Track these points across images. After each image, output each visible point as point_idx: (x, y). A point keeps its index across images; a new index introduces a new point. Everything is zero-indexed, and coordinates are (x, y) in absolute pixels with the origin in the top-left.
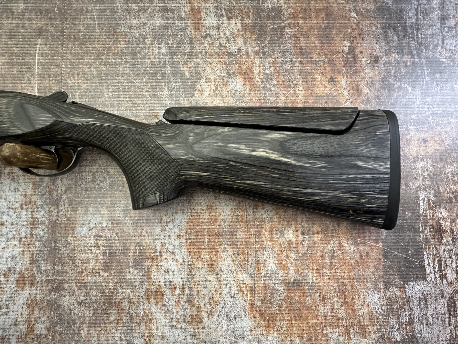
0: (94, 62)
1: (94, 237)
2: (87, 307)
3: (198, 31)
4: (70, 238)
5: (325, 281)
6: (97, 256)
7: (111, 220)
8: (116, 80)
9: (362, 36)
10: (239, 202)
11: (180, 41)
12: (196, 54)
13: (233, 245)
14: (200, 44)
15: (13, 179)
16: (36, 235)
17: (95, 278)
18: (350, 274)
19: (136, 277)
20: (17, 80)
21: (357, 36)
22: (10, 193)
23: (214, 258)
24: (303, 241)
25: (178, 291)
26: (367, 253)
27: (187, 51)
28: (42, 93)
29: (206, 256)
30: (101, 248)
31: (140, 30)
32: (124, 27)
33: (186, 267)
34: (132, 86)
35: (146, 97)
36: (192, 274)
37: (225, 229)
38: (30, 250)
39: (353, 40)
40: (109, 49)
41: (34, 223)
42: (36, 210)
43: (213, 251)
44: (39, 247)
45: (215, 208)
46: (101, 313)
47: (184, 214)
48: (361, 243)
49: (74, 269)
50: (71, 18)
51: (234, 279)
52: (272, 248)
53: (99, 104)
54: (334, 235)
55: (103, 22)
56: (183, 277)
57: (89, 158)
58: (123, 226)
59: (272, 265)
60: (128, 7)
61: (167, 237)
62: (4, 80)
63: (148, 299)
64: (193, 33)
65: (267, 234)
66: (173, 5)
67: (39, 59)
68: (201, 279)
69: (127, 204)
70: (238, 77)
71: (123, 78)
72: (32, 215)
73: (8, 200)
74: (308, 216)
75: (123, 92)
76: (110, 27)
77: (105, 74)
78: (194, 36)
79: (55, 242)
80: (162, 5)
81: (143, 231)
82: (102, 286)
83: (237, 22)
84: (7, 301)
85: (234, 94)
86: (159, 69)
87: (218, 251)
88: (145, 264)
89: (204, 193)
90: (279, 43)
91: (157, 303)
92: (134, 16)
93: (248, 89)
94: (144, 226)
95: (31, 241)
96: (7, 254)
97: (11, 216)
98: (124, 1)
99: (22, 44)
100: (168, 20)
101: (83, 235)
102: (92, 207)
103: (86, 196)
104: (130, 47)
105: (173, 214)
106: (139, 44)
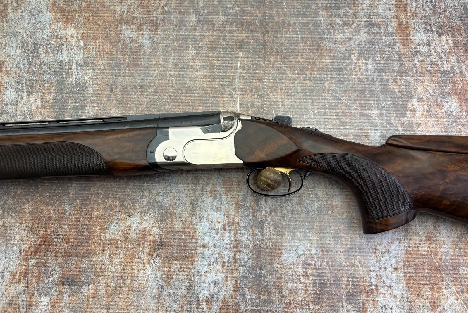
0: (298, 77)
1: (303, 265)
3: (407, 47)
4: (276, 265)
6: (306, 287)
7: (321, 247)
8: (322, 96)
10: (461, 234)
11: (388, 57)
12: (406, 72)
13: (456, 281)
14: (409, 61)
15: (215, 198)
16: (240, 259)
17: (304, 311)
20: (219, 94)
22: (212, 213)
23: (436, 295)
27: (396, 68)
28: (244, 108)
29: (427, 292)
30: (311, 277)
31: (345, 46)
32: (329, 42)
33: (406, 304)
34: (339, 103)
35: (355, 116)
37: (447, 264)
38: (234, 276)
40: (314, 63)
41: (237, 247)
42: (239, 232)
43: (435, 287)
44: (243, 273)
45: (434, 239)
47: (401, 245)
49: (281, 300)
50: (272, 31)
53: (304, 122)
55: (306, 36)
58: (334, 255)
60: (331, 21)
61: (383, 269)
62: (206, 94)
64: (402, 49)
66: (379, 20)
67: (240, 73)
69: (338, 230)
70: (453, 97)
71: (329, 95)
72: (235, 237)
73: (210, 220)
75: (329, 109)
76: (313, 41)
77: (310, 90)
78: (403, 53)
79: (260, 269)
80: (367, 19)
81: (356, 261)
83: (448, 38)
85: (450, 115)
86: (367, 86)
87: (440, 288)
88: (359, 298)
89: (422, 222)
92: (338, 30)
93: (464, 110)
94: (356, 256)
95: (235, 266)
96: (209, 279)
97: (213, 238)
98: (327, 15)
99: (223, 57)
100: (374, 36)
101: (290, 263)
102: (300, 232)
103: (292, 219)
104: (335, 63)
105: (388, 243)
106: (344, 60)
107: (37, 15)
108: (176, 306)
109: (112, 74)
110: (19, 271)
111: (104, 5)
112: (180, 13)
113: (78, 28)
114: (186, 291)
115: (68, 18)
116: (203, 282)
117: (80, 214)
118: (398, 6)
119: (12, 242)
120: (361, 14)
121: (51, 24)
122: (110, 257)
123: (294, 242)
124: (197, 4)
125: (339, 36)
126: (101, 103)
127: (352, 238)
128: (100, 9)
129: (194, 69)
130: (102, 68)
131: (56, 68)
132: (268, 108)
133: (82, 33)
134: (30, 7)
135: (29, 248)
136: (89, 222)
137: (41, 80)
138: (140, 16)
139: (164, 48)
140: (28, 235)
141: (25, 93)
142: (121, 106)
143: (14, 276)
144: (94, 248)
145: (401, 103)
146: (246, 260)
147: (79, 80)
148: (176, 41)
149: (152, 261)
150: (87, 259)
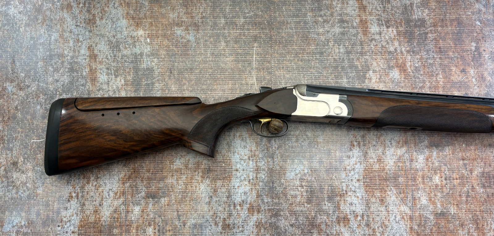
0: (294, 59)
1: (299, 180)
2: (297, 228)
3: (366, 36)
4: (282, 181)
5: (462, 213)
6: (302, 193)
7: (311, 168)
8: (310, 71)
9: (484, 39)
10: (400, 157)
11: (353, 43)
12: (366, 53)
13: (396, 186)
14: (368, 46)
15: (243, 140)
16: (260, 178)
17: (301, 208)
18: (481, 208)
19: (330, 208)
20: (242, 72)
21: (481, 39)
22: (241, 149)
23: (384, 196)
24: (446, 184)
25: (359, 218)
26: (492, 193)
27: (359, 51)
28: (259, 81)
29: (378, 194)
30: (305, 187)
31: (325, 36)
32: (314, 34)
33: (364, 201)
34: (321, 75)
35: (331, 84)
36: (368, 207)
37: (391, 176)
38: (256, 188)
39: (478, 42)
40: (304, 50)
41: (257, 170)
43: (383, 190)
44: (262, 186)
45: (383, 161)
46: (307, 232)
47: (362, 165)
48: (488, 186)
49: (286, 202)
50: (276, 28)
51: (398, 210)
52: (424, 189)
54: (468, 180)
55: (298, 31)
56: (362, 208)
57: (293, 126)
58: (319, 173)
59: (424, 201)
60: (316, 19)
61: (350, 181)
62: (233, 72)
63: (339, 223)
64: (363, 38)
65: (420, 179)
66: (347, 18)
67: (256, 57)
68: (375, 210)
69: (321, 157)
70: (395, 69)
71: (314, 70)
72: (256, 164)
73: (240, 154)
74: (449, 167)
75: (314, 80)
76: (304, 34)
77: (302, 67)
78: (363, 40)
79: (273, 183)
80: (340, 18)
81: (333, 176)
82: (306, 214)
83: (393, 29)
84: (243, 223)
85: (393, 81)
86: (340, 63)
87: (386, 191)
88: (335, 199)
89: (375, 150)
90: (424, 45)
91: (345, 226)
92: (320, 26)
93: (403, 77)
94: (333, 173)
95: (257, 182)
96: (241, 190)
97: (242, 165)
98: (313, 15)
99: (244, 47)
100: (345, 29)
101: (291, 178)
102: (297, 159)
103: (292, 151)
104: (318, 48)
105: (353, 164)
106: (324, 46)
107: (117, 21)
108: (220, 208)
109: (170, 61)
110: (119, 191)
111: (161, 13)
112: (213, 18)
113: (145, 30)
114: (226, 199)
115: (137, 23)
116: (237, 193)
117: (156, 154)
118: (360, 8)
119: (113, 173)
120: (335, 14)
121: (127, 28)
122: (177, 180)
123: (294, 166)
124: (225, 10)
125: (321, 30)
126: (165, 81)
127: (330, 162)
128: (159, 16)
129: (225, 56)
130: (163, 57)
131: (132, 58)
132: (275, 80)
133: (148, 34)
134: (111, 16)
135: (125, 176)
136: (162, 158)
137: (123, 66)
138: (187, 20)
139: (204, 42)
140: (124, 168)
141: (114, 76)
142: (178, 82)
143: (116, 194)
144: (166, 174)
145: (362, 74)
146: (263, 178)
147: (148, 66)
148: (212, 37)
149: (204, 181)
150: (162, 182)
